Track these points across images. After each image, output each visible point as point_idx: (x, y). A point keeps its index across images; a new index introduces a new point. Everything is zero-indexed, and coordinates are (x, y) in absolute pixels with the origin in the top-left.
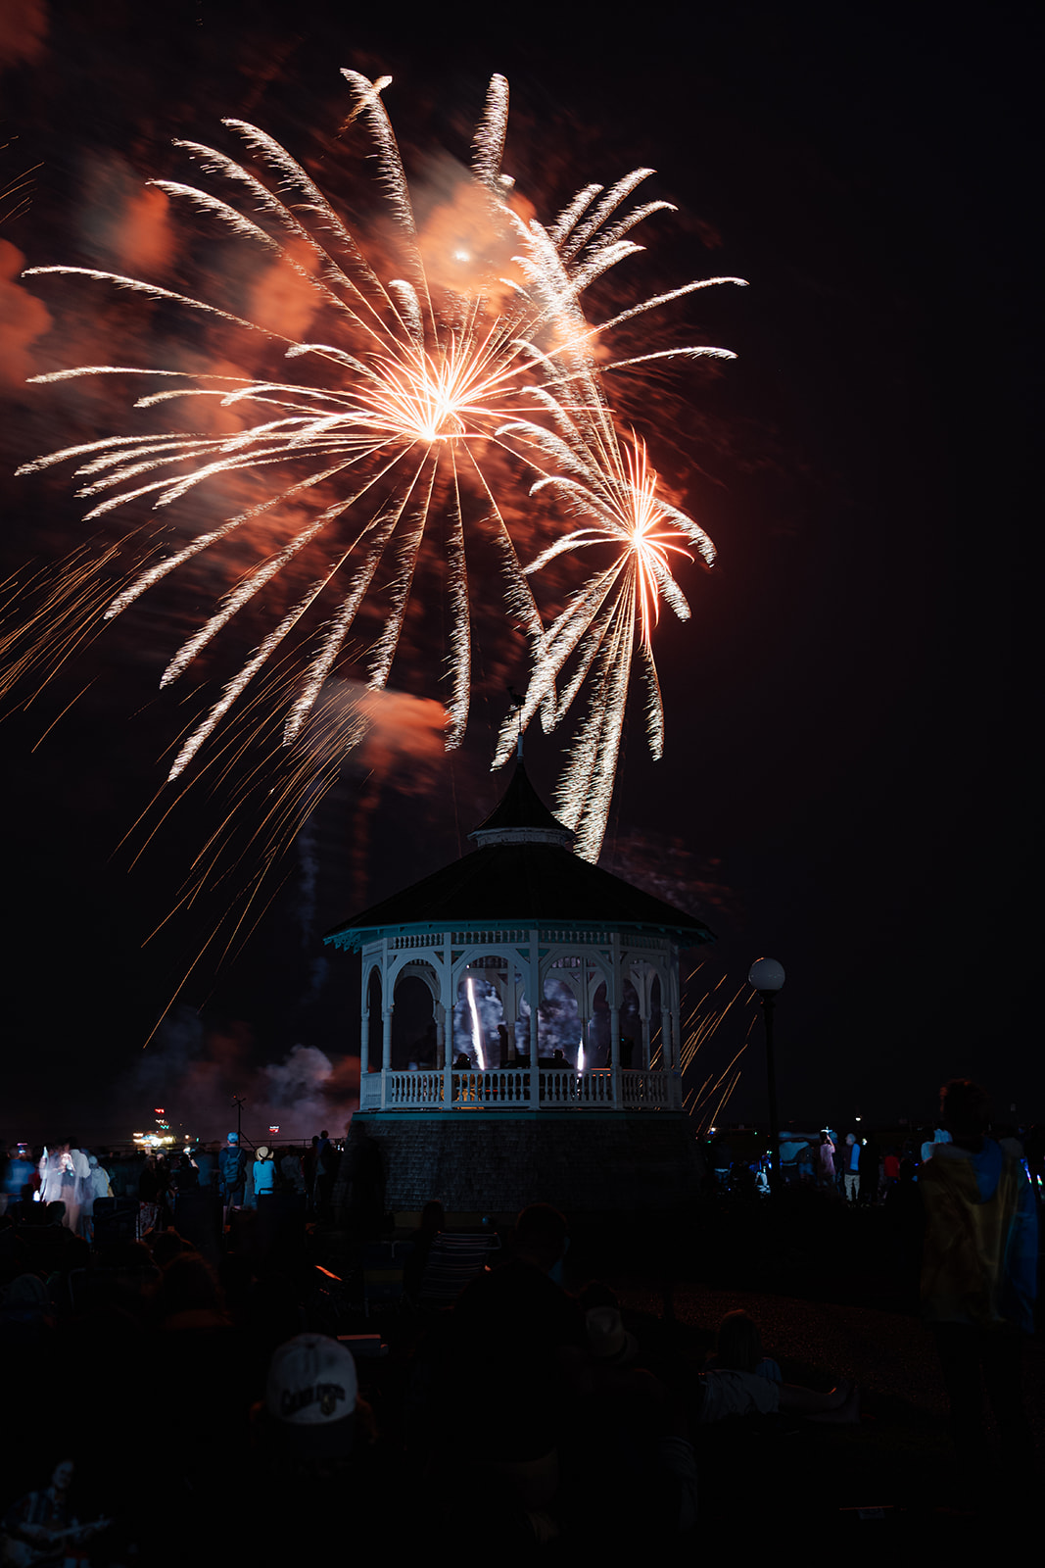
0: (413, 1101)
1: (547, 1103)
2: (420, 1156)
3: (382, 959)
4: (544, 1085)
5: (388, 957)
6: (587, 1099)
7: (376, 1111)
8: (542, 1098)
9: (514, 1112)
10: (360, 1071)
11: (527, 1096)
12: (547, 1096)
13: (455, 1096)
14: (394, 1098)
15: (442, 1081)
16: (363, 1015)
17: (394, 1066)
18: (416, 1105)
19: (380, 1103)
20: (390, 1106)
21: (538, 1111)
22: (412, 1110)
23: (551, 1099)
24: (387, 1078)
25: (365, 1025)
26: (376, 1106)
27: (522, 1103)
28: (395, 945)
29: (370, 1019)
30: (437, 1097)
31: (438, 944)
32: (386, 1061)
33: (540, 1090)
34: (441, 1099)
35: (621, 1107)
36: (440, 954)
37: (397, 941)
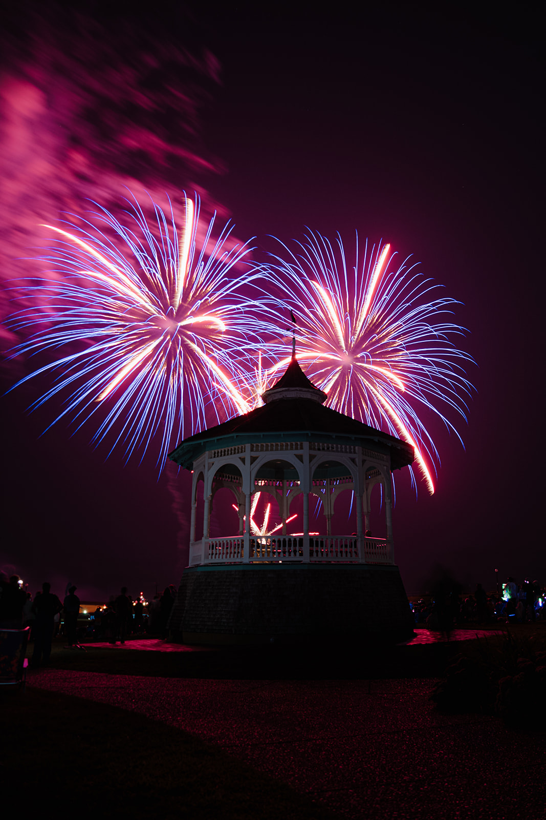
0: (222, 558)
1: (314, 558)
2: (227, 595)
3: (204, 466)
4: (313, 546)
5: (209, 463)
6: (342, 556)
7: (198, 566)
8: (311, 554)
9: (292, 564)
10: (189, 541)
11: (301, 555)
12: (315, 554)
13: (251, 555)
14: (210, 556)
15: (243, 545)
16: (192, 505)
17: (212, 535)
18: (225, 560)
19: (200, 560)
20: (207, 562)
21: (309, 564)
22: (221, 564)
23: (317, 555)
24: (206, 543)
25: (193, 512)
26: (198, 563)
27: (298, 558)
28: (213, 455)
29: (197, 508)
30: (239, 555)
31: (242, 452)
32: (205, 532)
33: (310, 550)
34: (241, 556)
35: (363, 561)
36: (243, 460)
37: (215, 453)
